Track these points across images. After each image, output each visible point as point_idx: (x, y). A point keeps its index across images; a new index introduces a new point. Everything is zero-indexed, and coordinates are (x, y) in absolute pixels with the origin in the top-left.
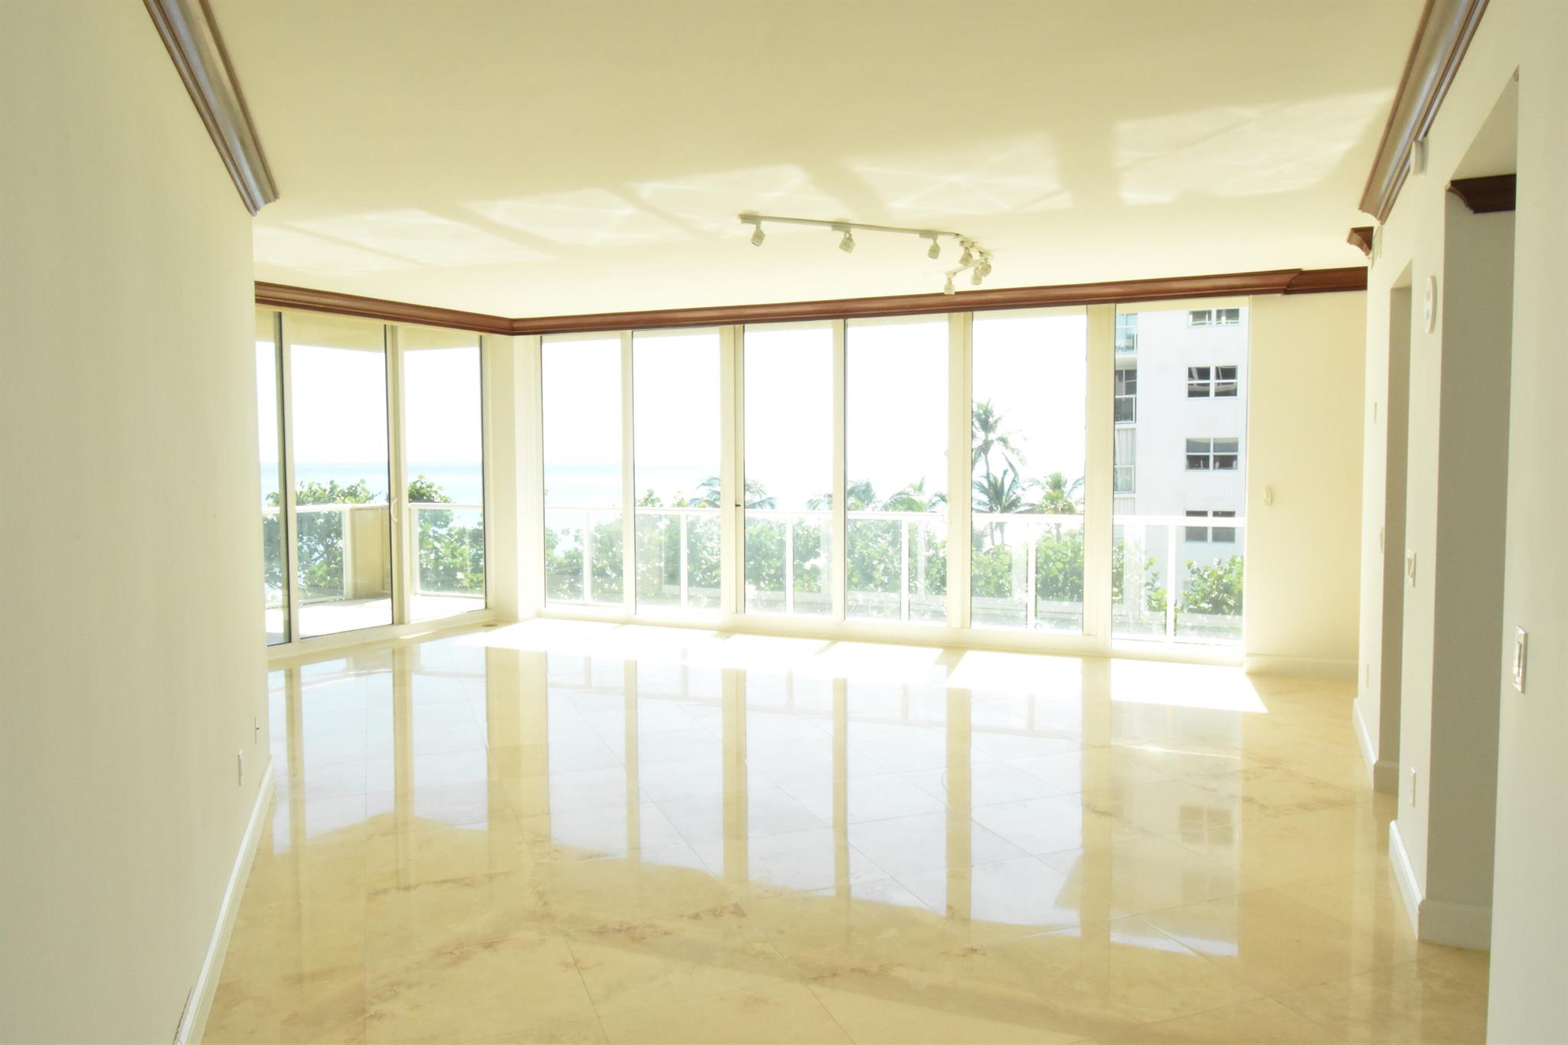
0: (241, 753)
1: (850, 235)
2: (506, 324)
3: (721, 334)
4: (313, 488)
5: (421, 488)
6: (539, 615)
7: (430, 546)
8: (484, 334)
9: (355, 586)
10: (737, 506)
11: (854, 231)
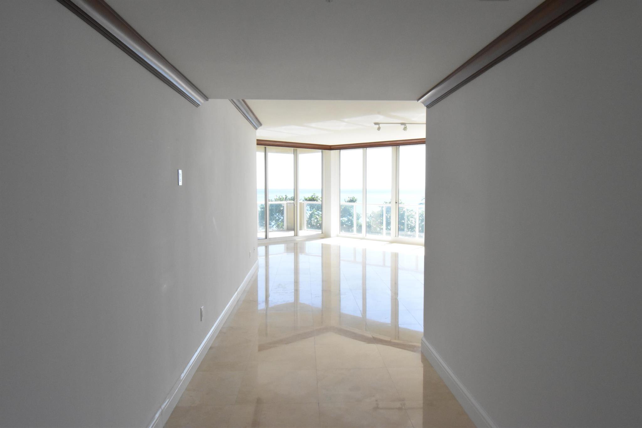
0: (250, 251)
1: (406, 126)
2: (329, 147)
3: (392, 148)
4: (280, 197)
5: (314, 198)
6: (338, 236)
7: (315, 217)
8: (323, 150)
9: (287, 226)
10: (396, 203)
11: (407, 125)
